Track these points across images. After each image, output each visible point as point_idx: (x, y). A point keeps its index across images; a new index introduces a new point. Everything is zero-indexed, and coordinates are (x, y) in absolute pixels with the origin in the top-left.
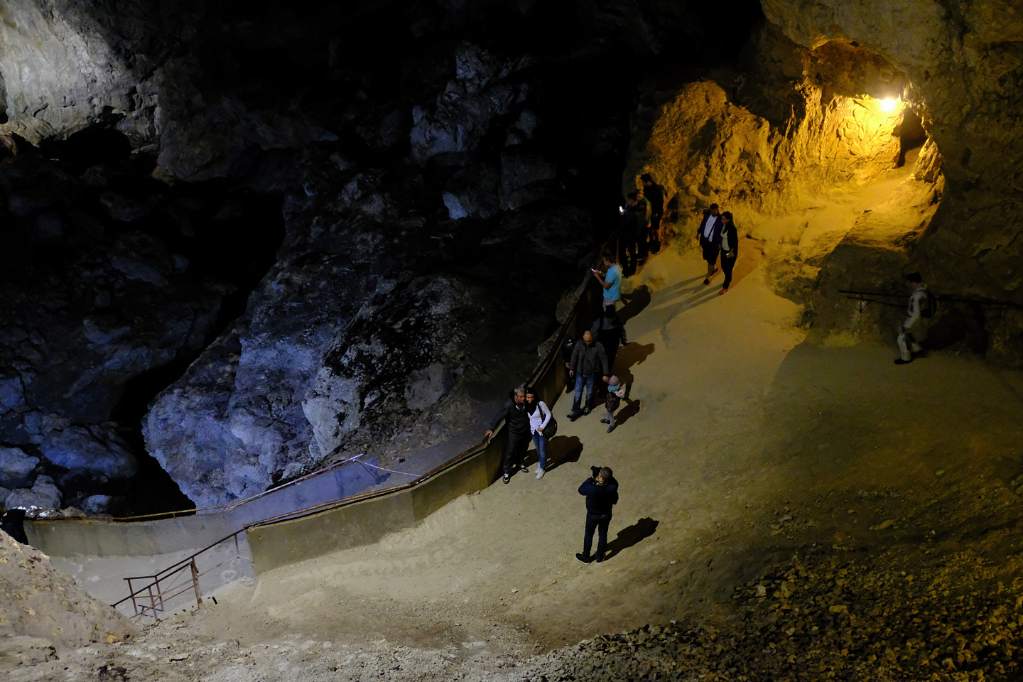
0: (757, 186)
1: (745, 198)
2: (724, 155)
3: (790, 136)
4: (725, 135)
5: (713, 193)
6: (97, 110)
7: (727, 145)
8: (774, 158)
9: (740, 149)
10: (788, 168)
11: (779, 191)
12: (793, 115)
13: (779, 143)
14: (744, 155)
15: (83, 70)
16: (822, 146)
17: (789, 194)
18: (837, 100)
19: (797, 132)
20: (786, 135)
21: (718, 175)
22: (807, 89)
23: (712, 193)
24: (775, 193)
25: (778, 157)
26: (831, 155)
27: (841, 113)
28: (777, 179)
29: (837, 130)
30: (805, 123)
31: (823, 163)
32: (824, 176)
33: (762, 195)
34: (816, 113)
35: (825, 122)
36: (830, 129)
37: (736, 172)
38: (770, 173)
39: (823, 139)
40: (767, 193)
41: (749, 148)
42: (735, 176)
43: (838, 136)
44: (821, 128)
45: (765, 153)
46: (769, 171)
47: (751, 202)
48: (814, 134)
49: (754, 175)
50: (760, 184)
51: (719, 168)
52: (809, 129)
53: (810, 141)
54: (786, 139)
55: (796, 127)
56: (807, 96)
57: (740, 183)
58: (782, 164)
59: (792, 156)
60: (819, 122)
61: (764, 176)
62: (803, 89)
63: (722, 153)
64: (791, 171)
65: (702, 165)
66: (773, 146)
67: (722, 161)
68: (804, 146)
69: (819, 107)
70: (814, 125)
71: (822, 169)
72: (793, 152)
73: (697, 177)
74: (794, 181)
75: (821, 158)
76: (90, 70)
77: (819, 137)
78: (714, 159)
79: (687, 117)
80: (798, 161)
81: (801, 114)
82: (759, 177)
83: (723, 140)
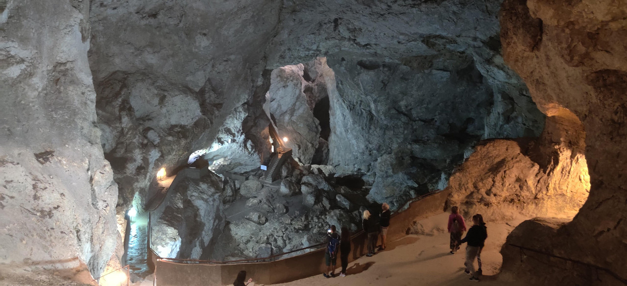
0: (522, 198)
1: (513, 204)
2: (505, 177)
3: (549, 174)
4: (509, 167)
5: (493, 195)
6: (356, 169)
7: (507, 172)
8: (537, 186)
9: (516, 176)
10: (544, 192)
11: (537, 204)
12: (552, 163)
13: (541, 178)
14: (518, 180)
15: (354, 153)
16: (569, 184)
17: (542, 208)
18: (579, 157)
19: (553, 173)
20: (547, 174)
21: (499, 187)
22: (562, 148)
24: (534, 206)
25: (539, 185)
26: (574, 191)
27: (582, 165)
28: (536, 198)
29: (580, 176)
30: (559, 168)
31: (569, 195)
32: (568, 202)
33: (525, 204)
34: (567, 164)
35: (572, 169)
36: (575, 174)
37: (511, 188)
38: (532, 193)
39: (570, 180)
40: (528, 204)
41: (522, 176)
42: (510, 190)
43: (580, 180)
44: (569, 173)
45: (531, 182)
46: (532, 191)
47: (517, 207)
48: (565, 176)
49: (521, 192)
50: (525, 198)
51: (501, 183)
52: (562, 173)
53: (562, 180)
54: (546, 176)
55: (552, 170)
56: (561, 152)
57: (512, 195)
58: (541, 189)
59: (548, 186)
60: (568, 169)
61: (527, 193)
62: (559, 149)
63: (503, 175)
64: (546, 194)
65: (490, 180)
66: (538, 179)
67: (503, 180)
68: (557, 182)
69: (569, 160)
70: (565, 171)
71: (567, 198)
72: (549, 184)
73: (487, 185)
74: (547, 201)
75: (568, 191)
76: (357, 154)
77: (567, 178)
78: (498, 178)
79: (491, 155)
80: (552, 190)
81: (556, 162)
82: (525, 193)
83: (506, 169)
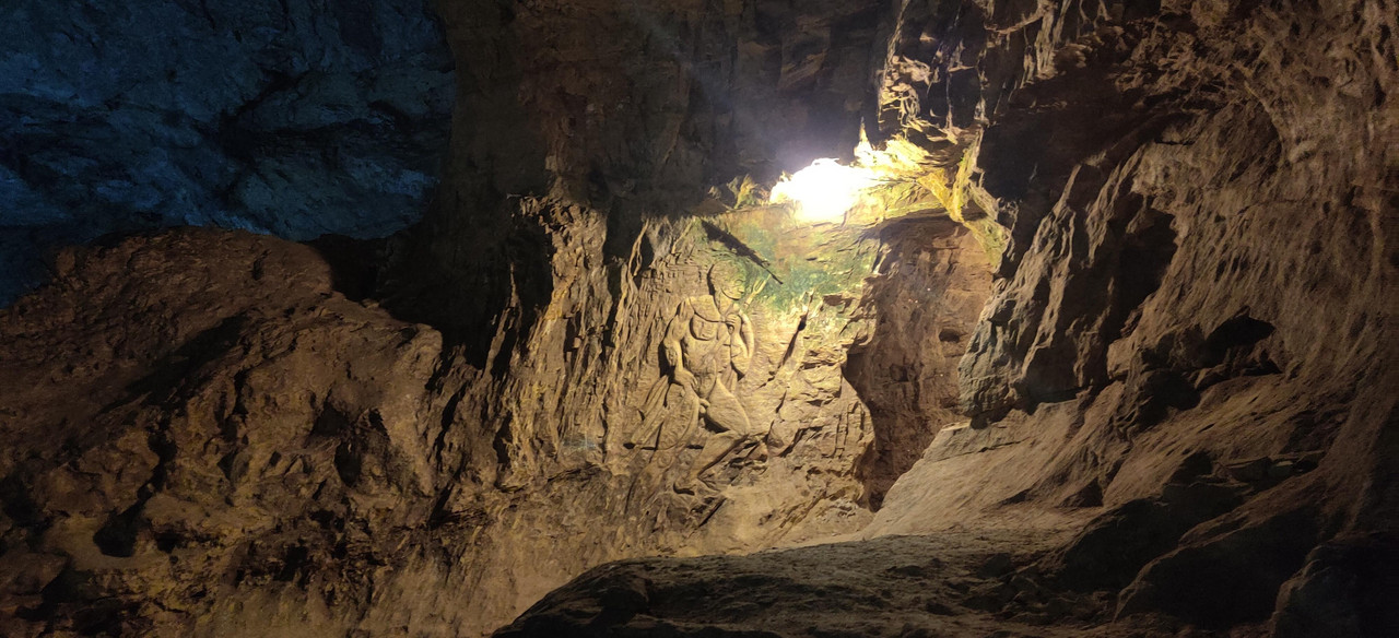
0: (357, 535)
1: (303, 584)
2: (240, 410)
3: (502, 367)
4: (265, 349)
5: (151, 547)
7: (259, 378)
8: (440, 442)
9: (313, 399)
10: (487, 474)
11: (449, 560)
12: (514, 300)
13: (463, 392)
14: (329, 421)
16: (613, 406)
17: (481, 572)
18: (654, 235)
19: (525, 352)
20: (489, 366)
21: (204, 485)
22: (557, 208)
23: (147, 548)
24: (431, 572)
25: (454, 438)
26: (642, 436)
27: (671, 284)
28: (441, 516)
29: (662, 348)
30: (551, 322)
31: (617, 466)
32: (620, 508)
33: (379, 572)
34: (591, 292)
35: (622, 317)
36: (638, 343)
37: (286, 481)
38: (418, 493)
39: (614, 380)
40: (398, 565)
41: (348, 395)
42: (279, 492)
43: (667, 369)
44: (607, 341)
45: (405, 424)
46: (414, 481)
47: (330, 598)
48: (585, 365)
49: (353, 495)
50: (373, 525)
51: (214, 460)
52: (568, 346)
53: (572, 388)
54: (488, 377)
55: (520, 337)
56: (557, 228)
57: (295, 522)
58: (466, 457)
59: (505, 432)
60: (599, 319)
61: (389, 498)
62: (546, 212)
63: (231, 402)
64: (497, 484)
65: (136, 440)
66: (442, 402)
67: (228, 430)
68: (551, 404)
69: (597, 273)
70: (583, 332)
71: (613, 484)
72: (509, 417)
73: (108, 484)
74: (507, 525)
75: (609, 447)
77: (601, 372)
78: (196, 421)
79: (153, 300)
80: (526, 450)
81: (538, 293)
82: (376, 500)
83: (245, 363)
